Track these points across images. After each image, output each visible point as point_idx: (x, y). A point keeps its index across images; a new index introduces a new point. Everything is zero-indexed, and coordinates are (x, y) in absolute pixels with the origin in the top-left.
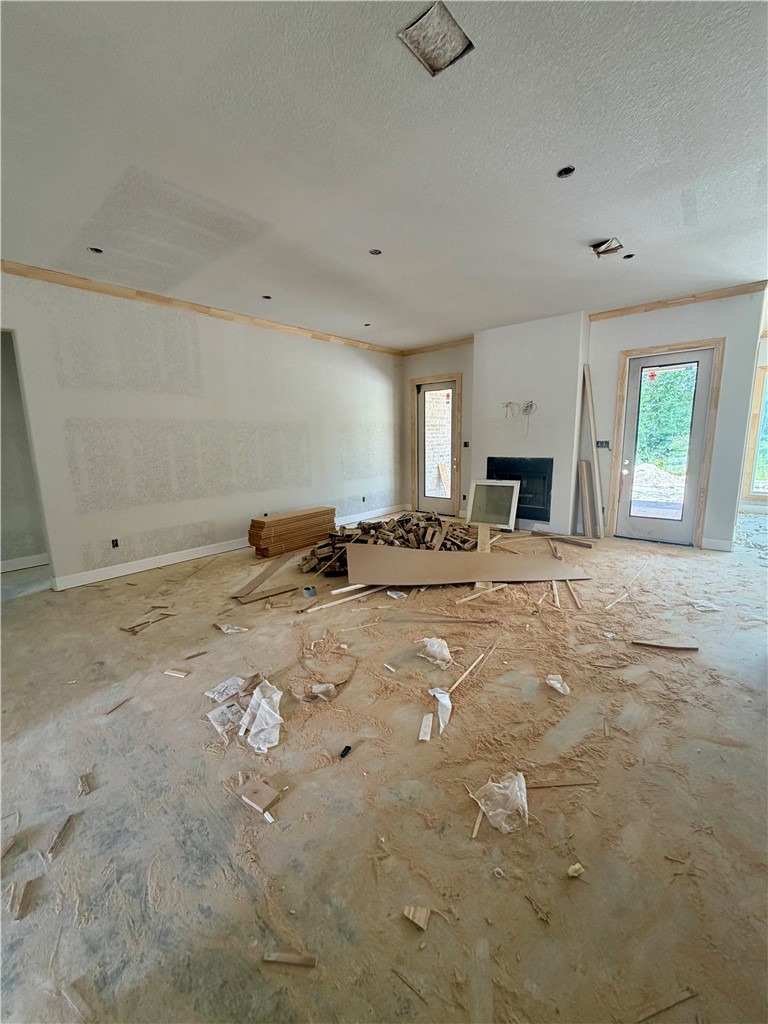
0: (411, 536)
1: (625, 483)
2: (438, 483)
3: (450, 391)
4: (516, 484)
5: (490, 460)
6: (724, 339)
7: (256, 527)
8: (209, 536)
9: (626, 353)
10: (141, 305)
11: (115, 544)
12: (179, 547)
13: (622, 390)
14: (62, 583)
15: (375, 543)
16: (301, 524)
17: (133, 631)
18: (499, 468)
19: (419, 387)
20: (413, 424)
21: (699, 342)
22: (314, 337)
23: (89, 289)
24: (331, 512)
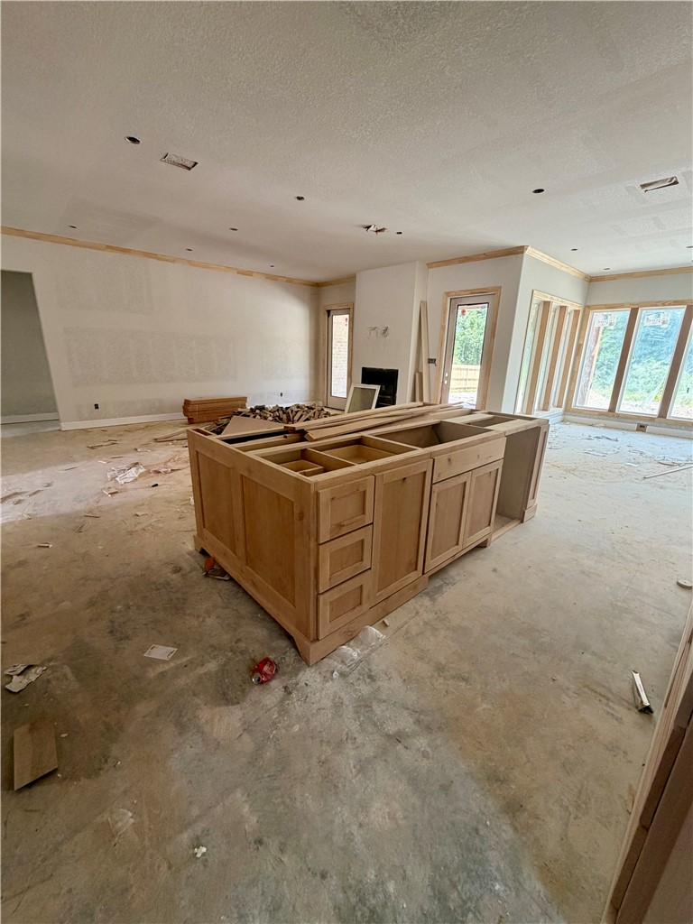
0: (285, 416)
1: (445, 389)
2: (340, 386)
3: (347, 316)
4: (377, 388)
5: (364, 369)
6: (500, 287)
7: (187, 403)
8: (159, 408)
9: (448, 294)
10: (109, 255)
11: (97, 406)
12: (137, 414)
13: (444, 322)
14: (65, 426)
15: (254, 417)
16: (219, 405)
17: (92, 448)
18: (370, 375)
19: (329, 312)
20: (324, 340)
21: (487, 289)
22: (238, 273)
23: (77, 245)
24: (245, 399)
